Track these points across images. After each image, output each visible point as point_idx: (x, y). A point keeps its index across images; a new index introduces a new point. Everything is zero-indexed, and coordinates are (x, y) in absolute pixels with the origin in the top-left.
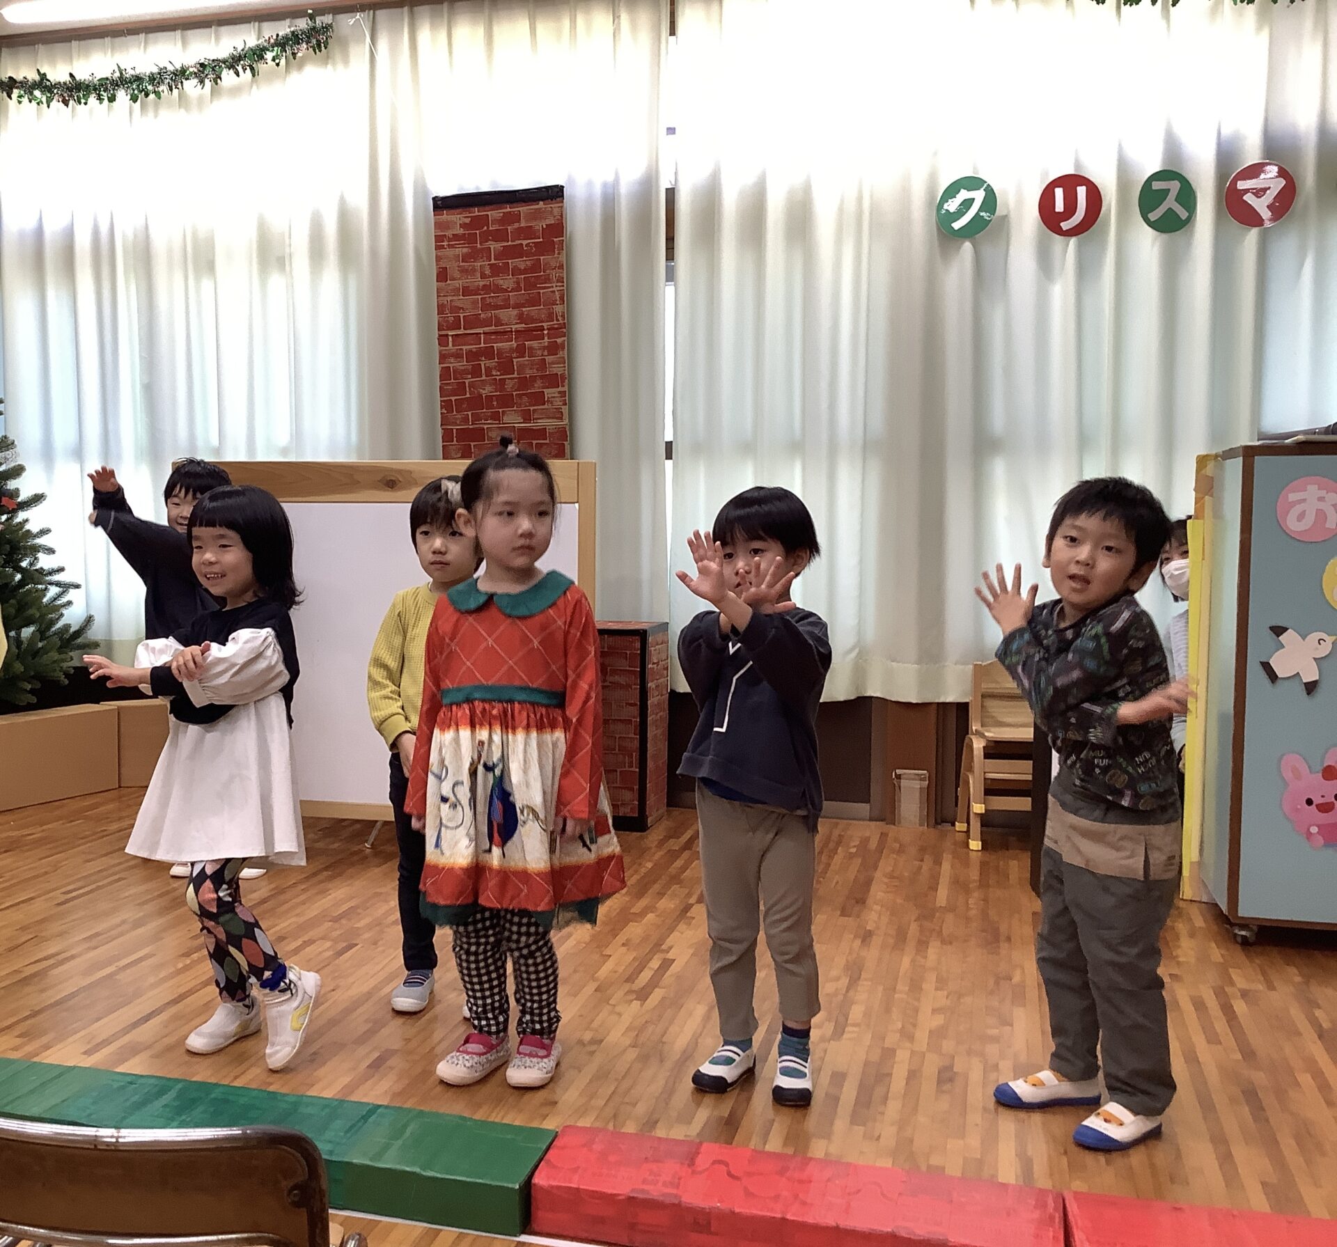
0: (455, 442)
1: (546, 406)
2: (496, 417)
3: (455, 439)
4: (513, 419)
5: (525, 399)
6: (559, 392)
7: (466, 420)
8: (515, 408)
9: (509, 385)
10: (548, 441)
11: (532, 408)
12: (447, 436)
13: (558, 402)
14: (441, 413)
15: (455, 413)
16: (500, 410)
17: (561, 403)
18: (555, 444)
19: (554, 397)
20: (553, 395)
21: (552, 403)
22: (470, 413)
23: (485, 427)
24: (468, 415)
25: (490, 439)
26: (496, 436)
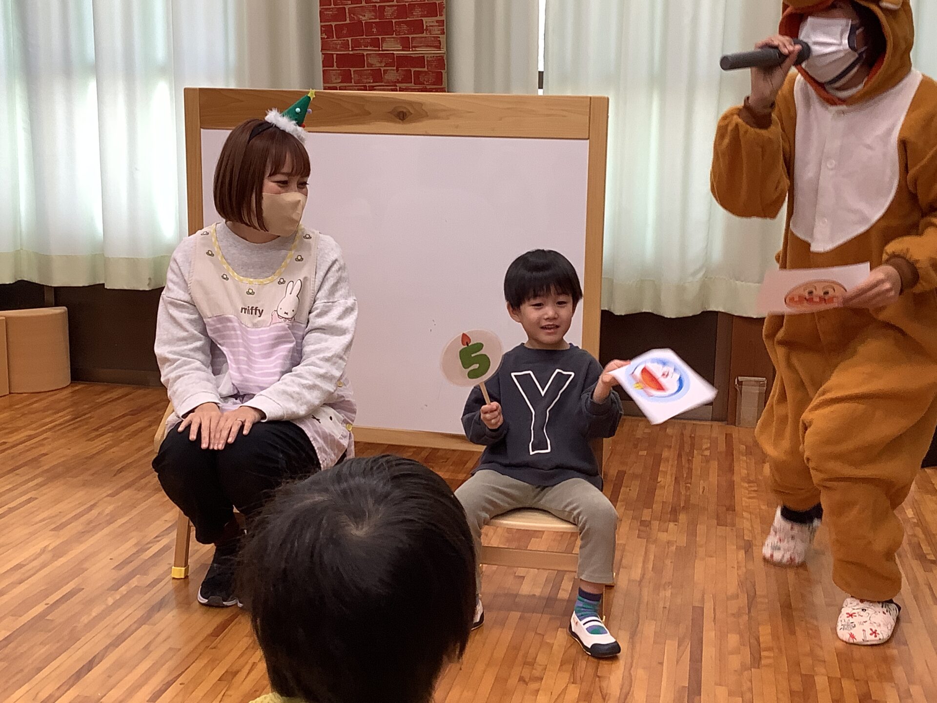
0: (335, 68)
1: (424, 35)
2: (376, 43)
3: (335, 64)
4: (392, 46)
5: (404, 27)
6: (437, 21)
7: (345, 46)
8: (394, 36)
9: (389, 12)
10: (426, 69)
11: (410, 36)
12: (327, 61)
13: (436, 31)
14: (322, 38)
15: (335, 38)
16: (380, 37)
17: (439, 32)
18: (433, 72)
19: (432, 26)
20: (432, 24)
21: (430, 32)
22: (350, 39)
23: (365, 53)
24: (348, 40)
25: (370, 65)
26: (376, 63)
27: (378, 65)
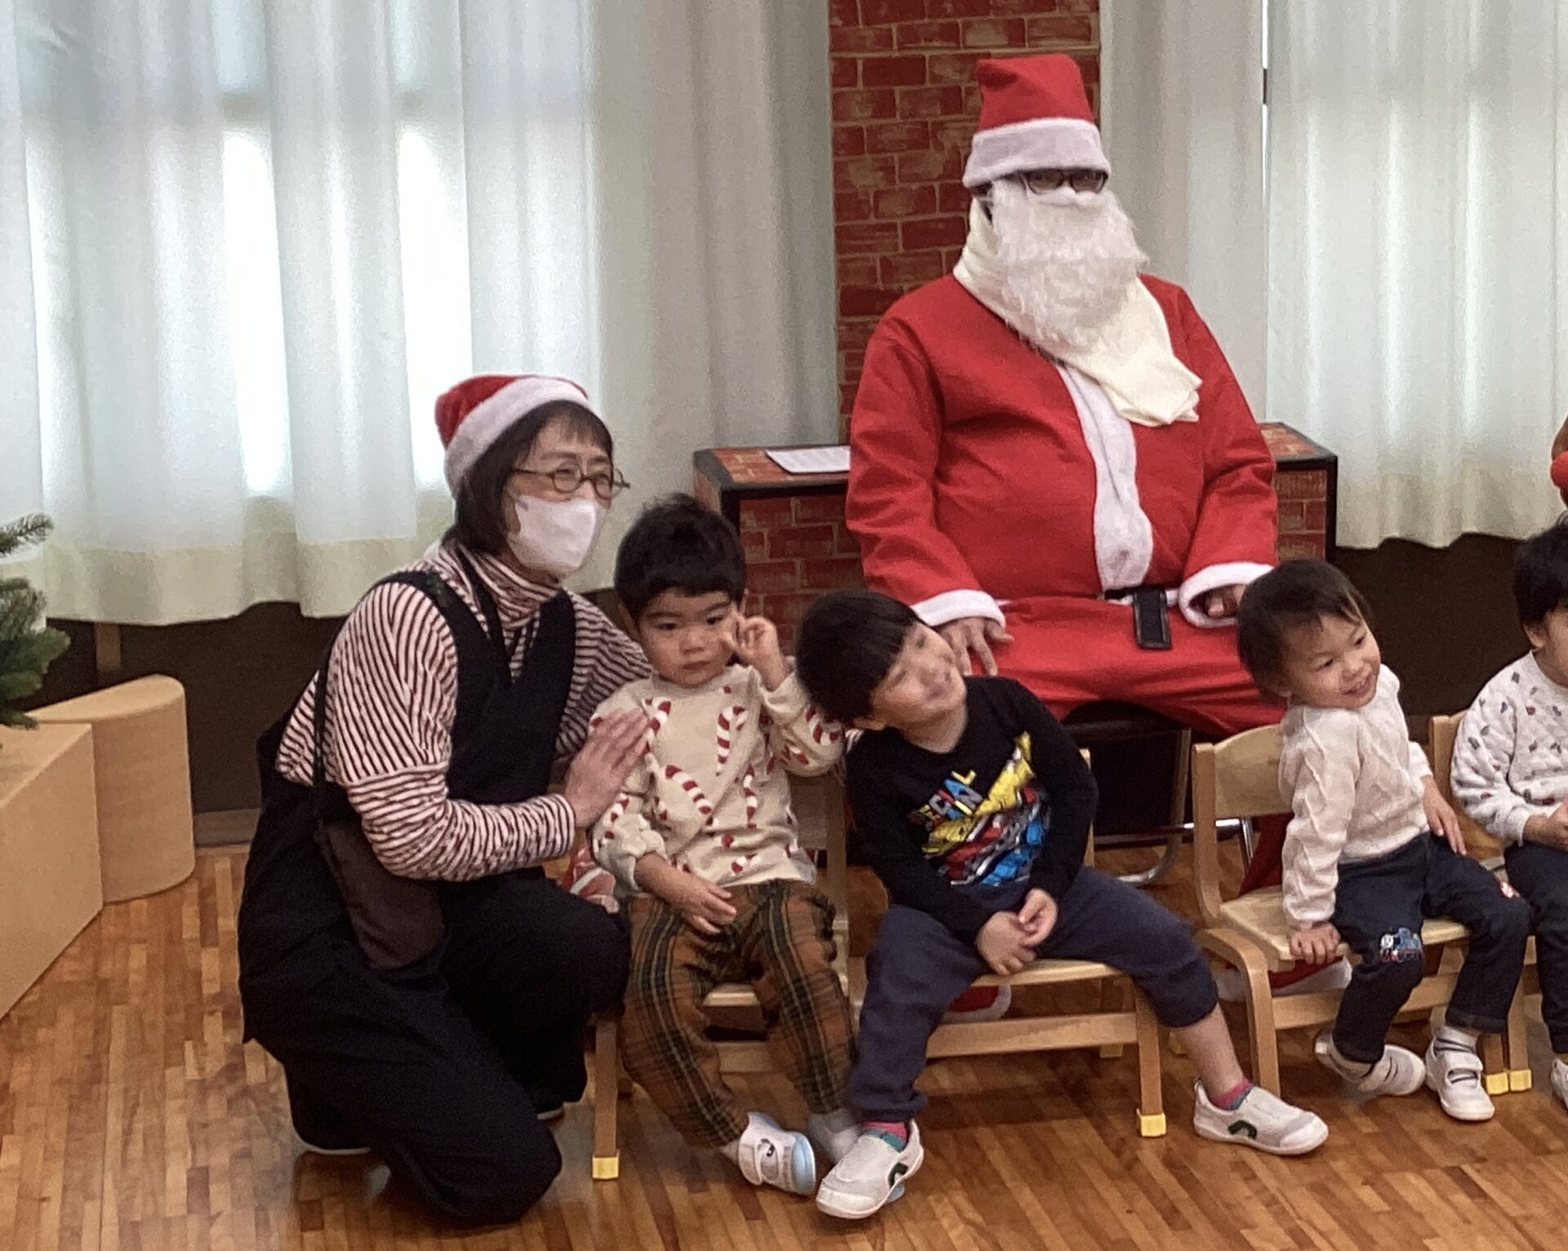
0: (860, 85)
1: (1057, 13)
2: (951, 34)
3: (860, 80)
7: (885, 41)
11: (1026, 17)
12: (843, 74)
13: (1082, 6)
14: (832, 27)
15: (861, 26)
16: (960, 21)
21: (1069, 7)
22: (894, 27)
23: (927, 54)
24: (890, 30)
25: (936, 78)
26: (951, 74)
27: (957, 77)
